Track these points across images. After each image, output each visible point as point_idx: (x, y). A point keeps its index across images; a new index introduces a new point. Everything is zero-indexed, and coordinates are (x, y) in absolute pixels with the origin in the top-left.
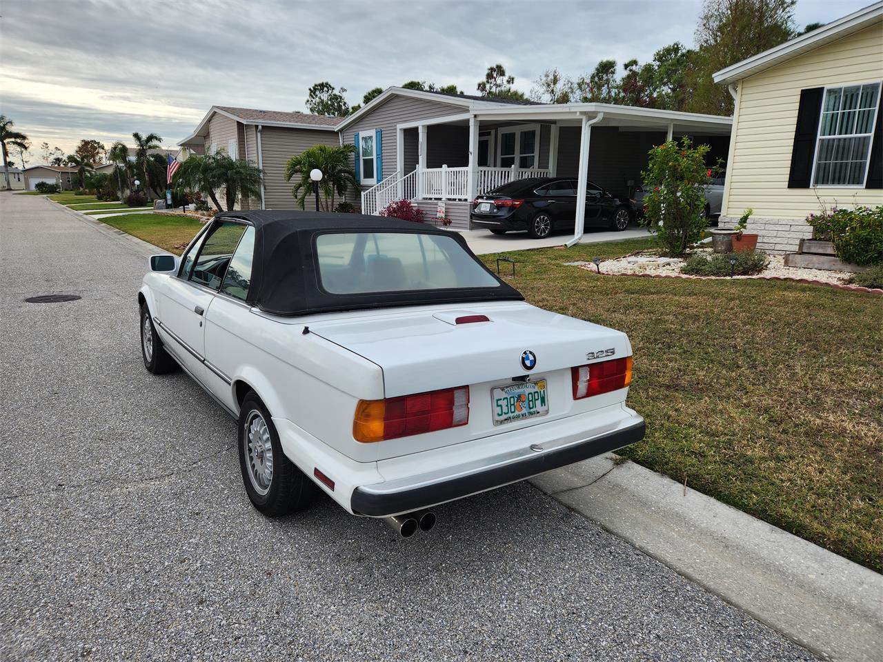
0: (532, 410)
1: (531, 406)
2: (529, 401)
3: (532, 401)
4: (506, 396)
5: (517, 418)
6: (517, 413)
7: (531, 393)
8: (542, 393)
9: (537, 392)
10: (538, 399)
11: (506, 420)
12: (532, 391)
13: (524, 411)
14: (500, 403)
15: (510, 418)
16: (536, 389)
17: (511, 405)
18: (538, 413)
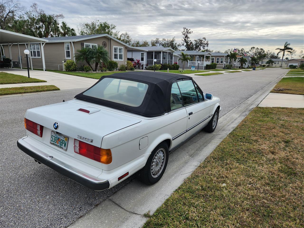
0: (61, 146)
1: (61, 144)
2: (61, 142)
3: (62, 143)
4: (55, 136)
5: (56, 145)
6: (56, 144)
7: (62, 140)
8: (65, 142)
9: (64, 141)
10: (64, 143)
11: (53, 144)
12: (63, 139)
13: (59, 145)
14: (52, 137)
15: (54, 144)
16: (64, 139)
17: (55, 140)
18: (63, 148)
